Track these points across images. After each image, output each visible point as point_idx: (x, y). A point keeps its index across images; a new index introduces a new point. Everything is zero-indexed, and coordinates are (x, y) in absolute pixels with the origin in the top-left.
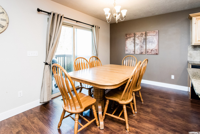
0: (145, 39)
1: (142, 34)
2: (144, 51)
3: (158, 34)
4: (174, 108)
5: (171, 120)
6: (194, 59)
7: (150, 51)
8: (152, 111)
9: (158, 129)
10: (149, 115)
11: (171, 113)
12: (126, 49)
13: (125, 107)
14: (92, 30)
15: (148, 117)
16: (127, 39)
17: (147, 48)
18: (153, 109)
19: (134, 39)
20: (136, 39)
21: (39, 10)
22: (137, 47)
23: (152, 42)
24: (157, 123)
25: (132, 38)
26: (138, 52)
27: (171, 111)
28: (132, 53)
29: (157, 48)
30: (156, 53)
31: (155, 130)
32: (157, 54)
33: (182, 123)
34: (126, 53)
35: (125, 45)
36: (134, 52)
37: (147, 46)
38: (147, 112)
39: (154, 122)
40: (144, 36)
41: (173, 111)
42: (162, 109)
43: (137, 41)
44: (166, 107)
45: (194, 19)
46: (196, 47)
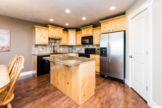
3: (9, 33)
4: (33, 86)
5: (37, 93)
6: (35, 53)
8: (22, 97)
9: (35, 102)
10: (22, 100)
11: (34, 89)
15: (23, 102)
18: (21, 95)
23: (3, 40)
24: (31, 100)
27: (33, 88)
29: (9, 45)
30: (8, 49)
31: (34, 104)
32: (9, 51)
33: (42, 90)
38: (19, 100)
39: (29, 101)
41: (34, 88)
42: (27, 91)
44: (29, 88)
45: (36, 29)
46: (36, 46)
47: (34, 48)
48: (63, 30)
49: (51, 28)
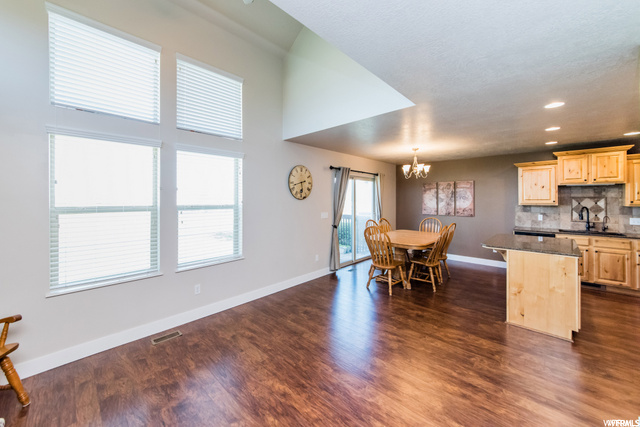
0: (454, 193)
1: (449, 185)
2: (452, 210)
3: (473, 186)
7: (461, 211)
12: (424, 207)
13: (431, 270)
14: (374, 180)
16: (425, 191)
17: (458, 207)
19: (437, 193)
20: (440, 191)
21: (331, 168)
22: (441, 205)
23: (465, 198)
25: (434, 191)
26: (442, 211)
28: (433, 213)
29: (472, 207)
30: (470, 214)
32: (471, 216)
34: (424, 212)
35: (421, 201)
36: (437, 211)
37: (458, 203)
40: (452, 188)
43: (442, 195)
45: (520, 170)
46: (526, 208)
47: (519, 213)
48: (629, 152)
49: (564, 157)
